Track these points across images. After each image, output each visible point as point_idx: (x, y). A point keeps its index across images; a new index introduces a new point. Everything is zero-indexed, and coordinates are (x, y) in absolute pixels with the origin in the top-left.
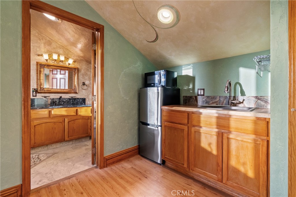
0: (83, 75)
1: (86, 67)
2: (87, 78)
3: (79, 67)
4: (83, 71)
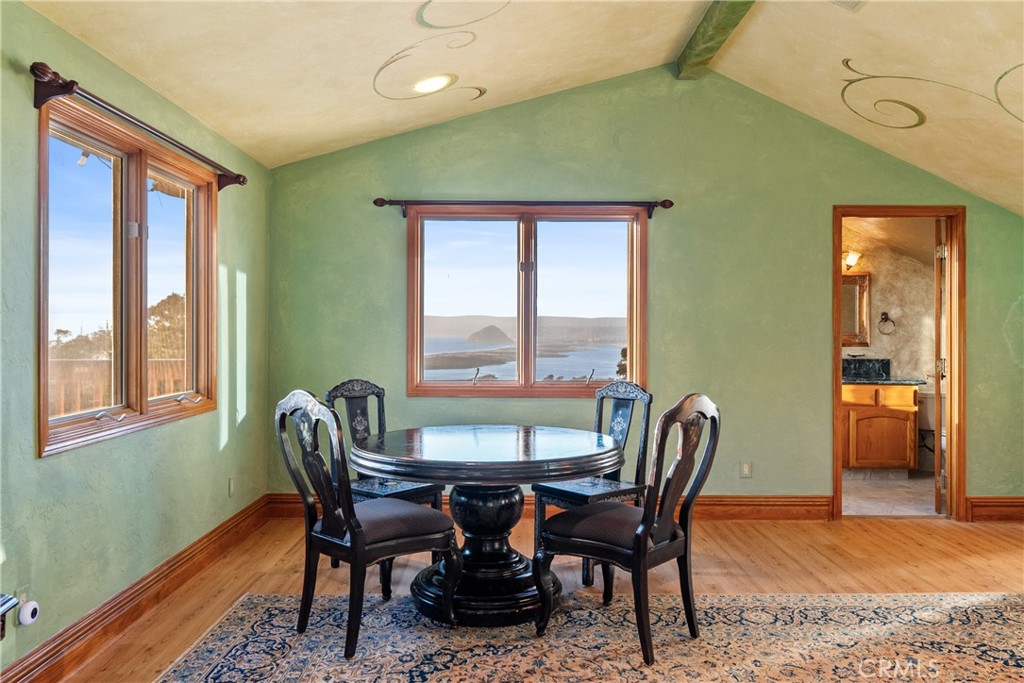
0: (883, 291)
1: (891, 268)
2: (894, 298)
3: (871, 269)
4: (882, 281)
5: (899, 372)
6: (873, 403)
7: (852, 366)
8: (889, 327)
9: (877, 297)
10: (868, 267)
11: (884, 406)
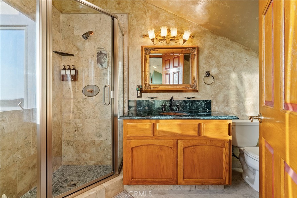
0: (207, 58)
1: (211, 44)
2: (213, 62)
3: (199, 45)
4: (205, 52)
5: (217, 108)
6: (196, 134)
7: (188, 104)
8: (210, 80)
9: (202, 62)
10: (196, 43)
11: (204, 136)
